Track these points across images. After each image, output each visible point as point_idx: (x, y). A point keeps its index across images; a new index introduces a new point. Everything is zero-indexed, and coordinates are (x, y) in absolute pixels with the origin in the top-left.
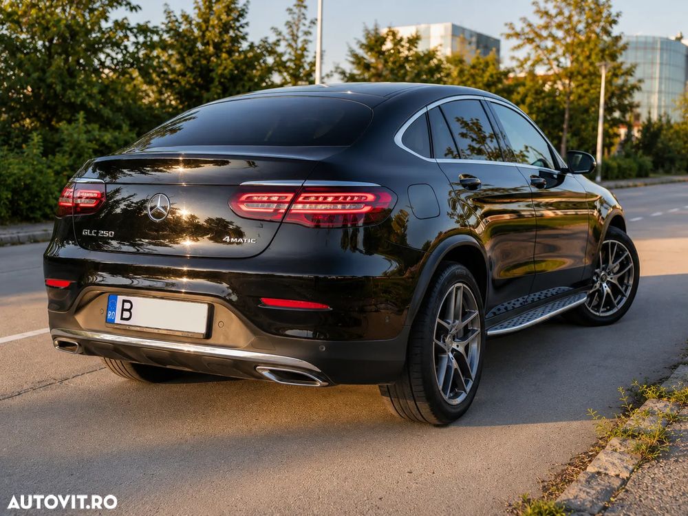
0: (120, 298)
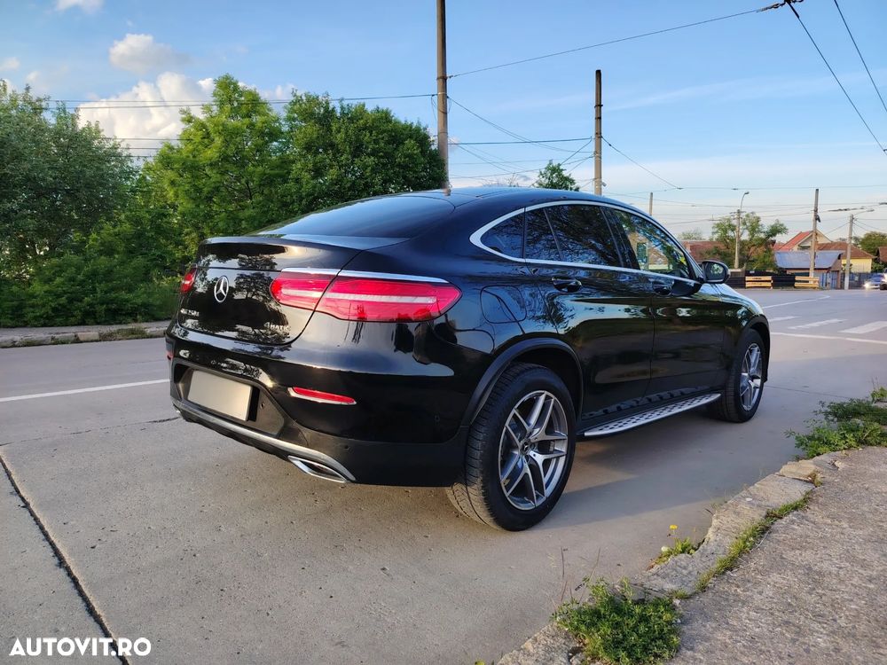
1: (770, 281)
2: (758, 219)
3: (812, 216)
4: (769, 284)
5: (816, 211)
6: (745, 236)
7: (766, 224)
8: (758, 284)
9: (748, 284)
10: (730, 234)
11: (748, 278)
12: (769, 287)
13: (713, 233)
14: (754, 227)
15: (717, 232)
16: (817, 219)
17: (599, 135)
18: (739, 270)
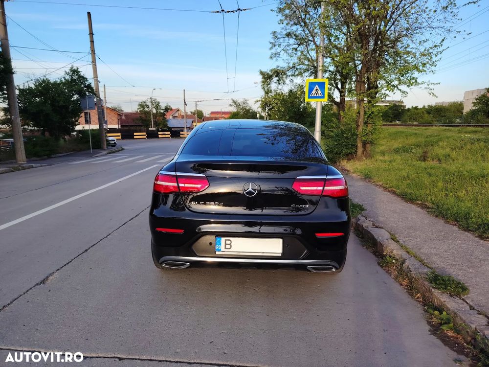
0: (223, 239)
1: (169, 134)
2: (159, 103)
3: (184, 103)
4: (169, 136)
5: (185, 100)
6: (154, 111)
7: (163, 106)
8: (164, 136)
9: (160, 136)
10: (146, 109)
11: (159, 133)
12: (169, 137)
13: (139, 109)
14: (157, 106)
15: (140, 108)
16: (186, 104)
17: (93, 51)
18: (155, 129)
